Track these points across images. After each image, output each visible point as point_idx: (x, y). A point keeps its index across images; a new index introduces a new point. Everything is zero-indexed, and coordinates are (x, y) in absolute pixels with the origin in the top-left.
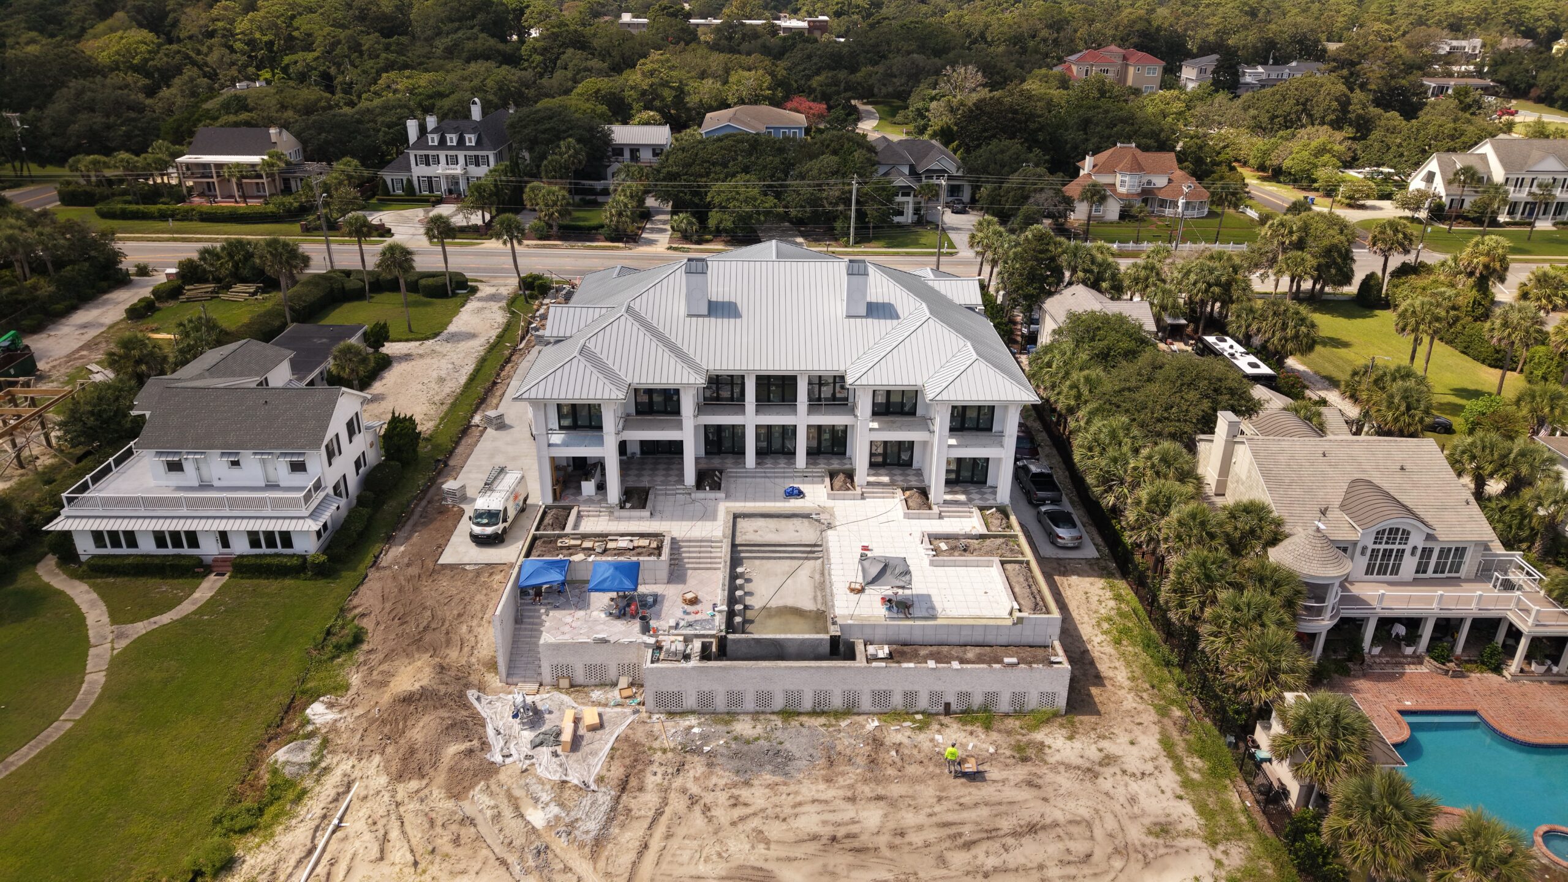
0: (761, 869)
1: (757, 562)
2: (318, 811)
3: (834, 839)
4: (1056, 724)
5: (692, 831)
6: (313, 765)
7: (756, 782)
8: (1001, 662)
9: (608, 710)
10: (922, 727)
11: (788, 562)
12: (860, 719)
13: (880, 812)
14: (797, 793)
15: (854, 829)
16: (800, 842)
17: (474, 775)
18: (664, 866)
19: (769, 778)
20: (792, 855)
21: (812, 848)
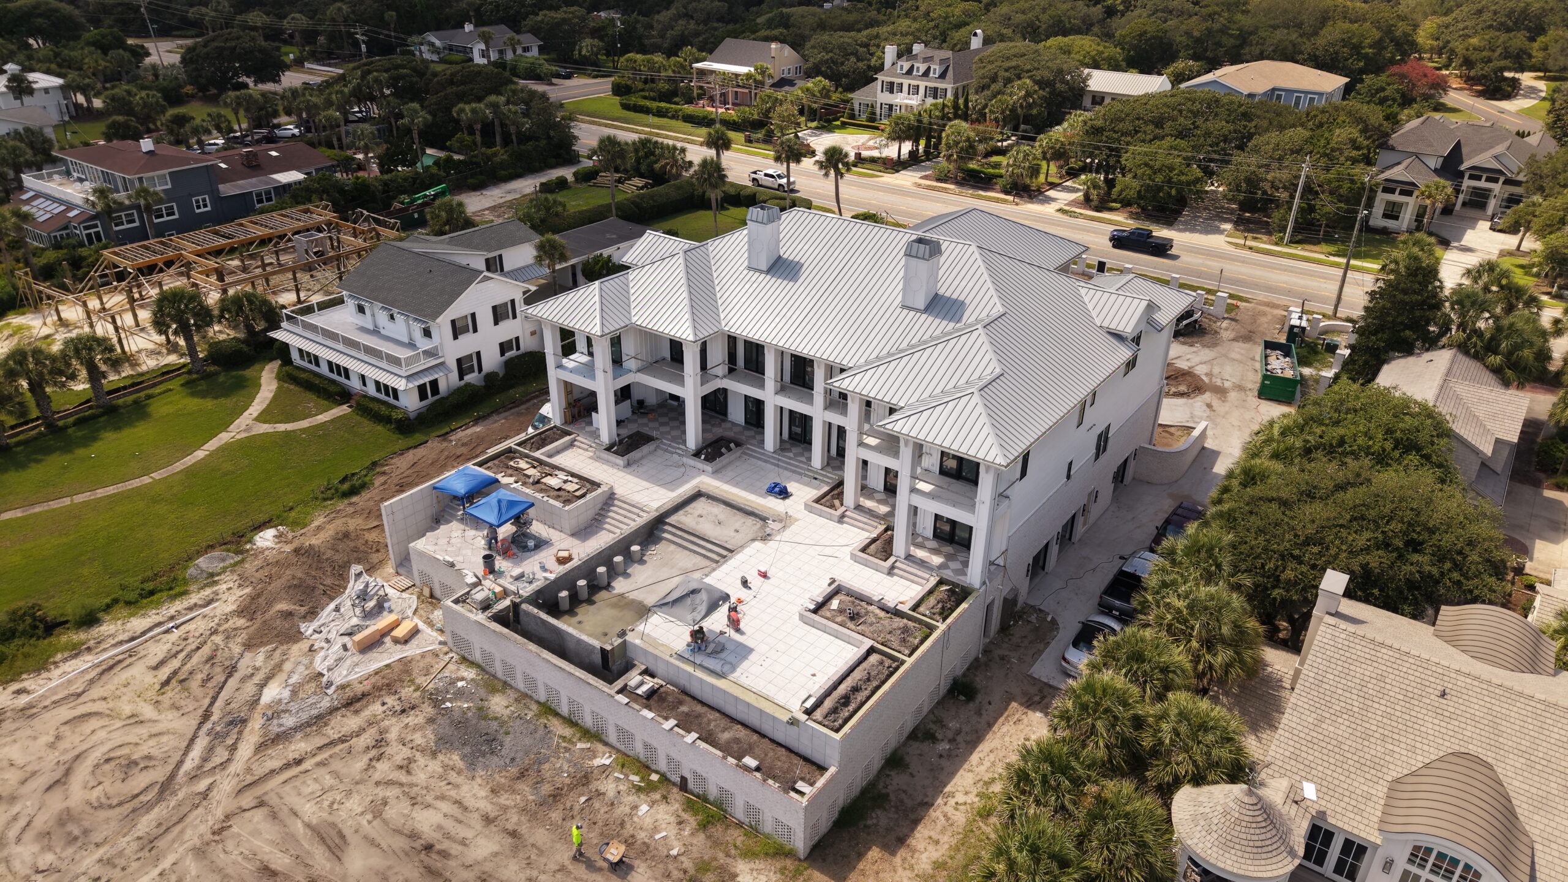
0: (342, 836)
1: (673, 547)
2: (172, 611)
3: (429, 848)
4: (778, 865)
5: (344, 771)
6: (212, 575)
7: (441, 757)
8: (739, 758)
9: (428, 631)
10: (647, 788)
11: (699, 558)
12: (600, 747)
13: (496, 848)
14: (457, 786)
15: (455, 849)
16: (398, 832)
17: (277, 636)
18: (288, 788)
19: (456, 759)
20: (379, 840)
21: (400, 843)
